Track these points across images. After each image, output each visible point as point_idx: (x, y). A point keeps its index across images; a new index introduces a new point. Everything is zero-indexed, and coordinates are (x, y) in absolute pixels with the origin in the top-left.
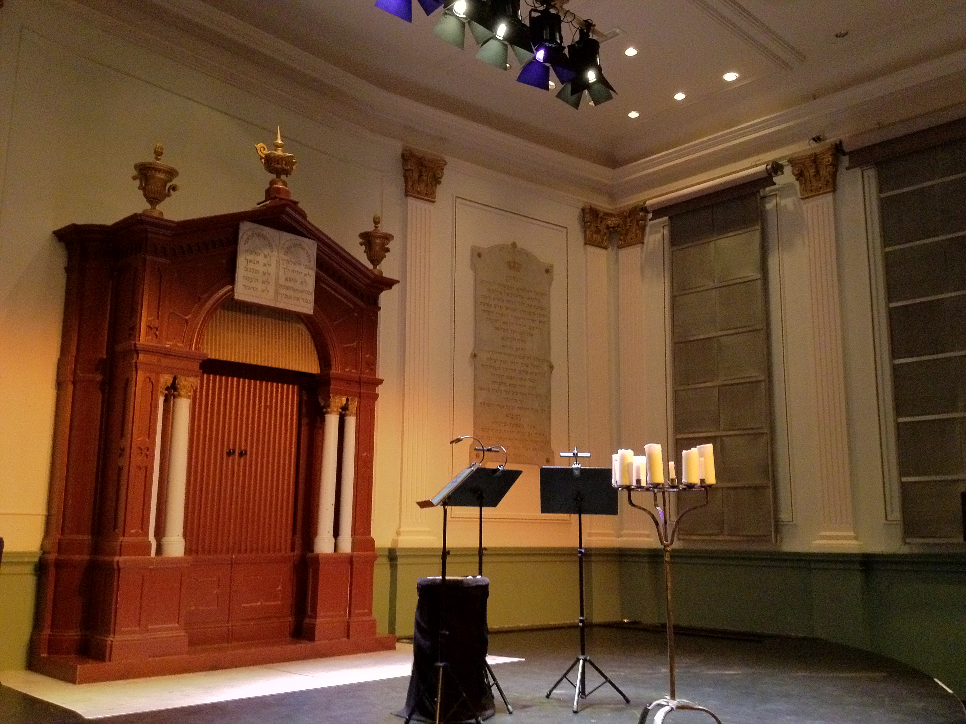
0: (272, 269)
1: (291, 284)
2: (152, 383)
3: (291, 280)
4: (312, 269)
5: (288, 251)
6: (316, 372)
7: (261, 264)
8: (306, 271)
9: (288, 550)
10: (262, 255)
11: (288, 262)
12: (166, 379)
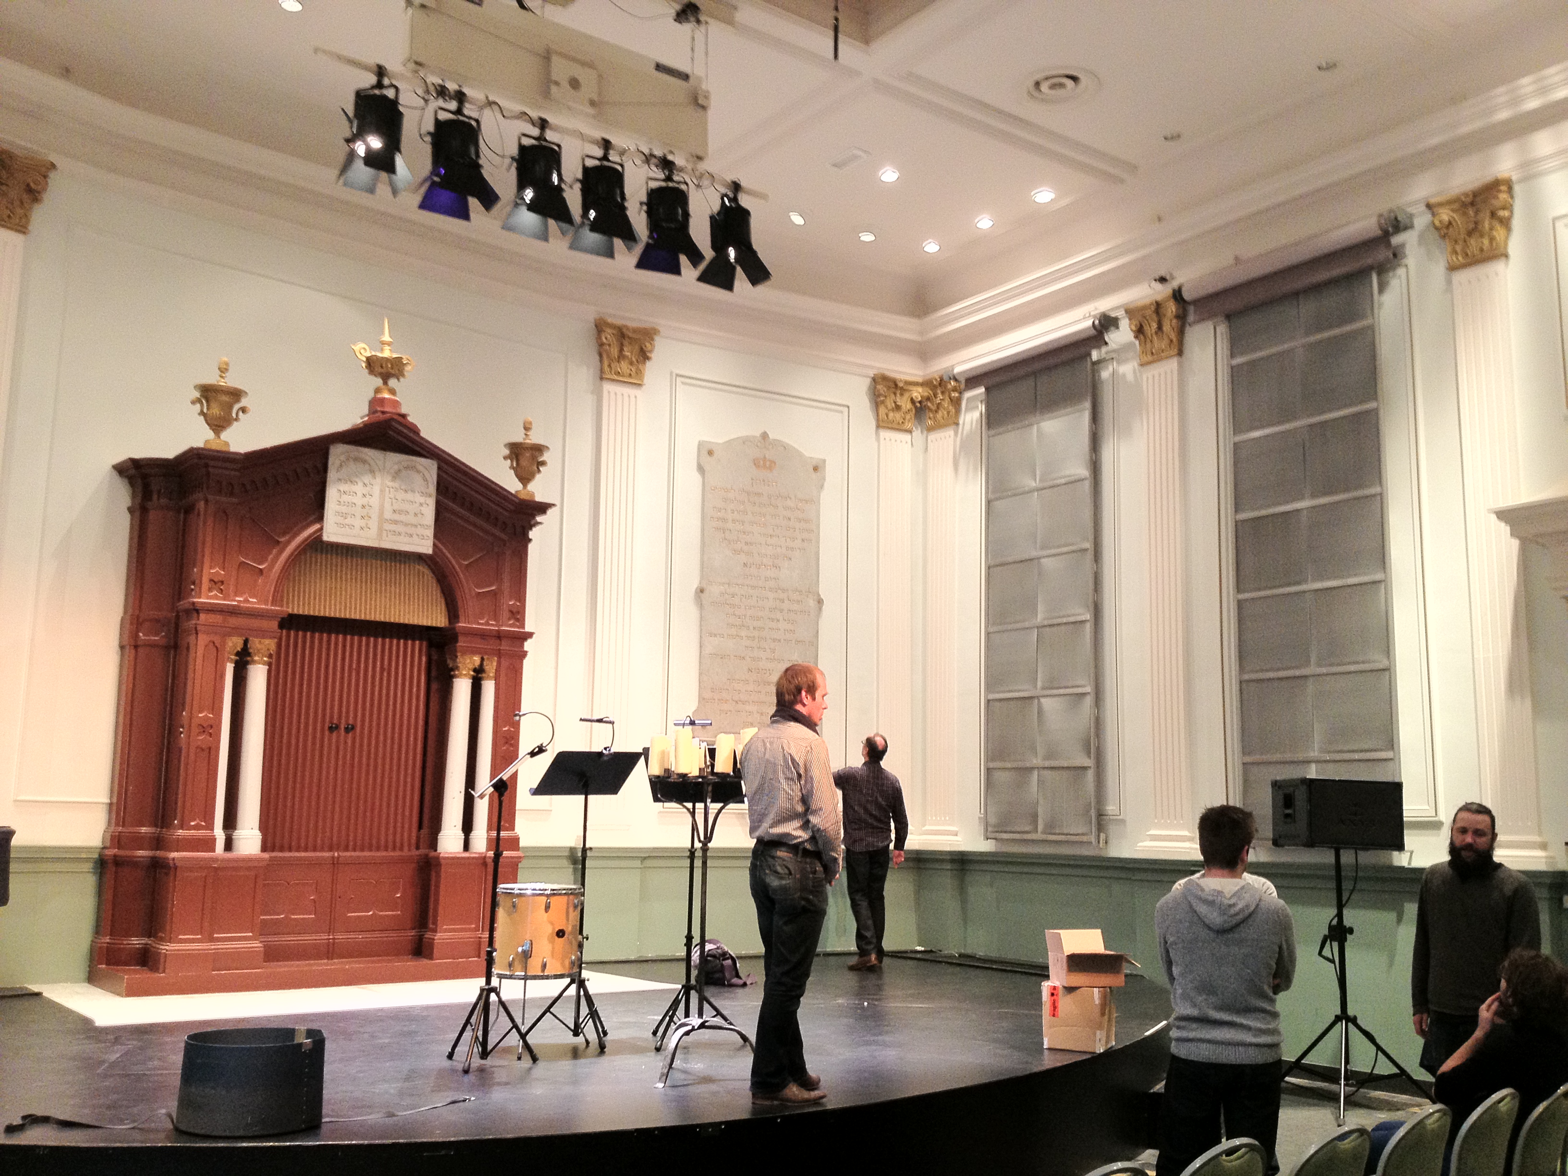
0: (375, 501)
1: (403, 518)
2: (217, 648)
3: (400, 512)
4: (430, 496)
5: (396, 475)
6: (443, 625)
7: (360, 494)
8: (422, 500)
9: (413, 847)
10: (360, 484)
11: (396, 490)
12: (235, 643)
